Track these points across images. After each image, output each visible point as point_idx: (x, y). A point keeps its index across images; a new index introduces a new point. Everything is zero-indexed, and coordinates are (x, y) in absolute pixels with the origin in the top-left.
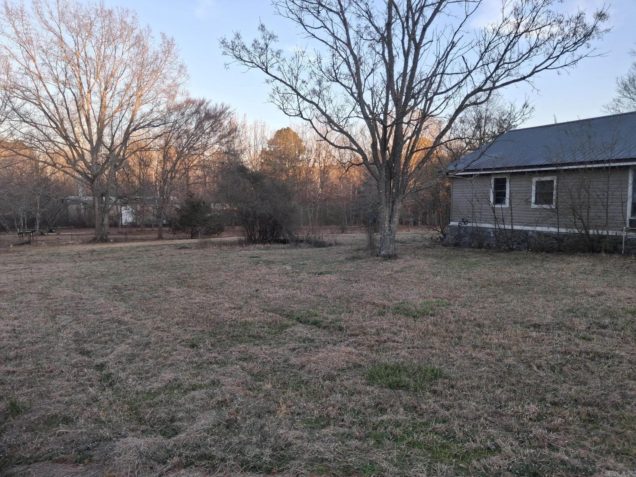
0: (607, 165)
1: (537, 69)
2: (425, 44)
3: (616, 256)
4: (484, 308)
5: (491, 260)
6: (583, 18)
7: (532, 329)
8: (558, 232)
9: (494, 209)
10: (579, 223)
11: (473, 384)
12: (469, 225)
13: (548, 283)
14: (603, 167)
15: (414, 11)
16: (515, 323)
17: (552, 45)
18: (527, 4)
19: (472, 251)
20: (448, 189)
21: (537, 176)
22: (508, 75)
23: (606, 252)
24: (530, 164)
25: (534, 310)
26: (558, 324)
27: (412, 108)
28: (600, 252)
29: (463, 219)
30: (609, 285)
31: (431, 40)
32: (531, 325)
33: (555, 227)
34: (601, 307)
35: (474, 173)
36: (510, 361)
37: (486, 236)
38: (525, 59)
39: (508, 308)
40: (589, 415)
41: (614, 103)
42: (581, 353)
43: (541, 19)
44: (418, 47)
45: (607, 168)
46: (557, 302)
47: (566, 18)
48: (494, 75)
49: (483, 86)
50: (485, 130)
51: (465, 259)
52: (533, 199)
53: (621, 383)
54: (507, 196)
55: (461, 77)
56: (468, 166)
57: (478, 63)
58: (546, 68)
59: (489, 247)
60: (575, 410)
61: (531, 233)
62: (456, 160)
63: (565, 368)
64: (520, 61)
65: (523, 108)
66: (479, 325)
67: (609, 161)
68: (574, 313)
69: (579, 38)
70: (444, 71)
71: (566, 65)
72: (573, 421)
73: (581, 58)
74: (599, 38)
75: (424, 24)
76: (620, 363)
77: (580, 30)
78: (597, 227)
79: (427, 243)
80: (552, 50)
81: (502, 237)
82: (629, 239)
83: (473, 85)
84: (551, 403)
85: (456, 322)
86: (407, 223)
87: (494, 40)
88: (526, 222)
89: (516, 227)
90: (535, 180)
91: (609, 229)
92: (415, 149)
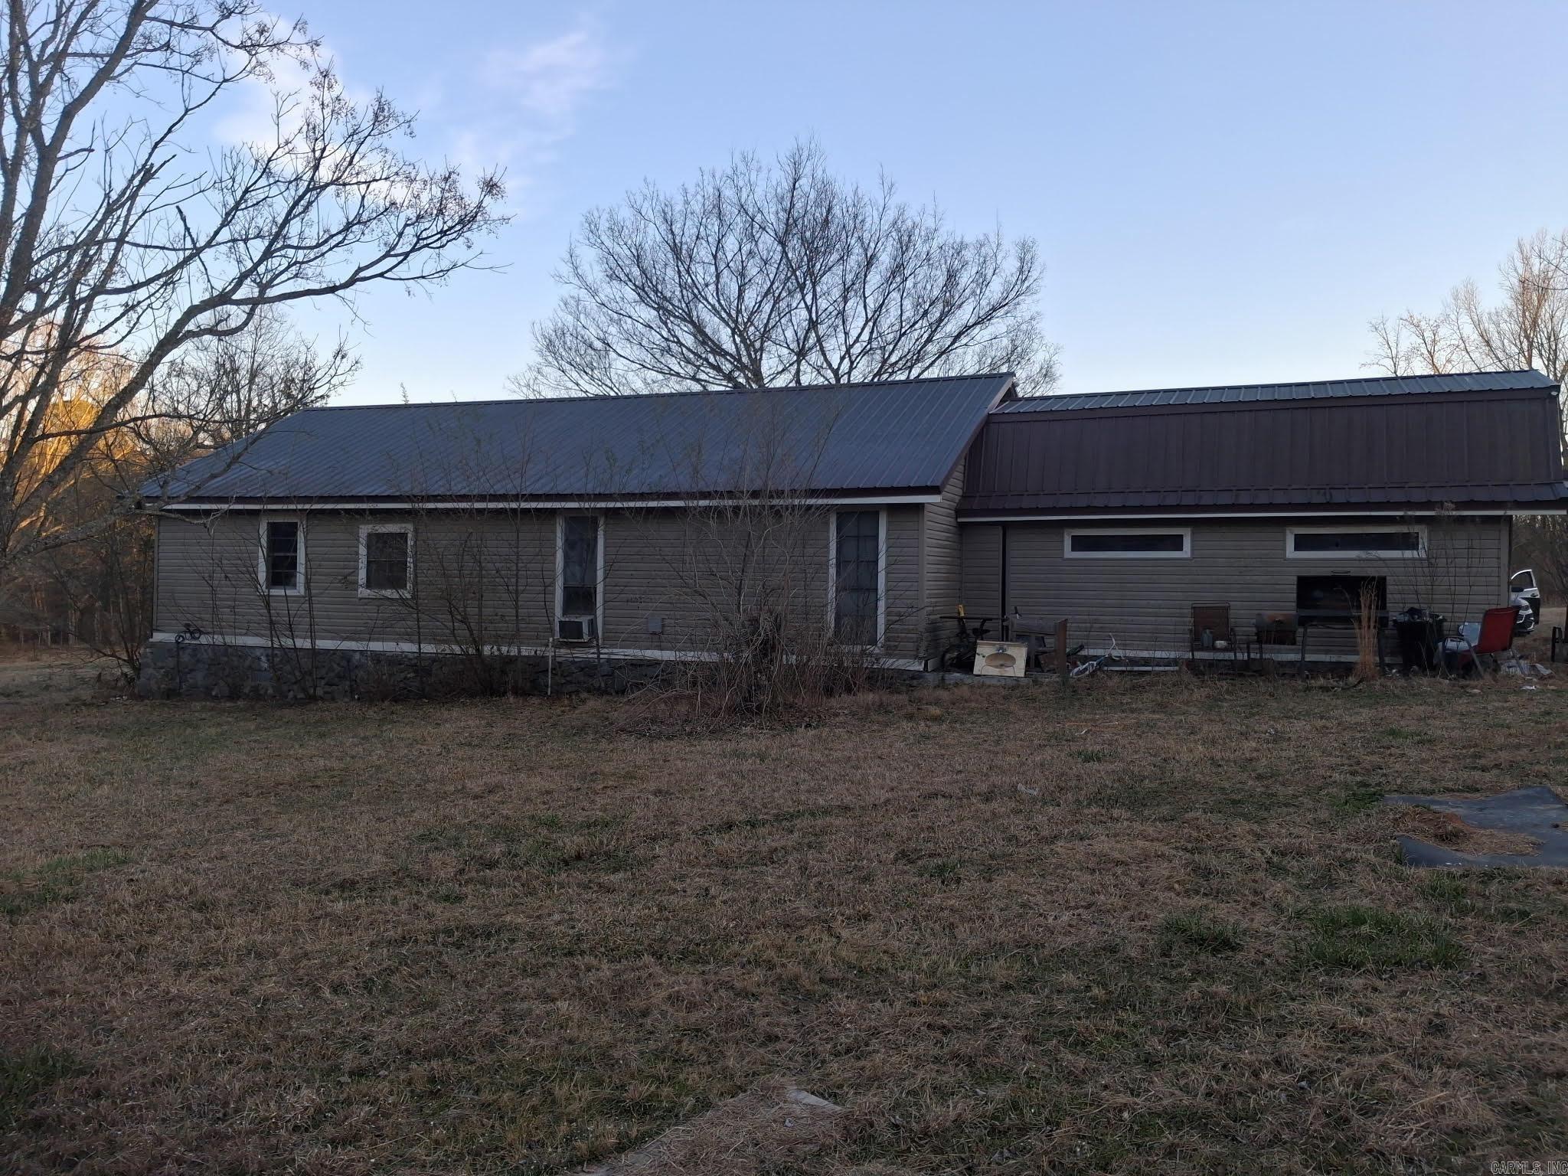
0: (514, 505)
1: (362, 274)
2: (71, 155)
3: (535, 700)
4: (223, 857)
5: (258, 728)
6: (454, 182)
7: (336, 894)
8: (420, 653)
9: (267, 601)
10: (462, 632)
11: (159, 1072)
12: (204, 640)
13: (385, 776)
14: (506, 509)
15: (35, 59)
16: (296, 884)
17: (394, 227)
18: (334, 121)
19: (212, 709)
20: (148, 545)
21: (368, 523)
22: (296, 276)
23: (516, 693)
24: (353, 493)
25: (345, 848)
26: (394, 873)
27: (29, 320)
28: (504, 694)
29: (187, 626)
30: (513, 768)
31: (87, 146)
32: (334, 885)
33: (412, 642)
34: (489, 821)
35: (214, 507)
36: (270, 987)
37: (250, 667)
38: (337, 246)
39: (284, 849)
40: (432, 1080)
41: (528, 375)
42: (435, 934)
43: (370, 162)
44: (48, 156)
45: (514, 510)
46: (400, 820)
47: (423, 175)
48: (261, 269)
49: (234, 290)
50: (250, 401)
51: (189, 731)
52: (362, 575)
53: (506, 989)
54: (301, 568)
55: (174, 258)
56: (199, 487)
57: (216, 233)
58: (381, 275)
59: (257, 695)
60: (403, 1076)
61: (357, 656)
62: (162, 470)
63: (395, 979)
64: (325, 248)
65: (335, 357)
66: (202, 907)
67: (516, 498)
68: (432, 840)
69: (450, 224)
70: (124, 234)
71: (423, 277)
72: (395, 1105)
73: (454, 266)
74: (490, 231)
75: (69, 99)
76: (513, 941)
77: (452, 206)
78: (498, 640)
79: (86, 694)
80: (393, 237)
81: (288, 668)
82: (559, 663)
83: (206, 285)
84: (351, 1074)
85: (137, 907)
86: (33, 637)
87: (257, 186)
88: (345, 632)
89: (323, 644)
90: (364, 530)
91: (522, 643)
92: (39, 433)
